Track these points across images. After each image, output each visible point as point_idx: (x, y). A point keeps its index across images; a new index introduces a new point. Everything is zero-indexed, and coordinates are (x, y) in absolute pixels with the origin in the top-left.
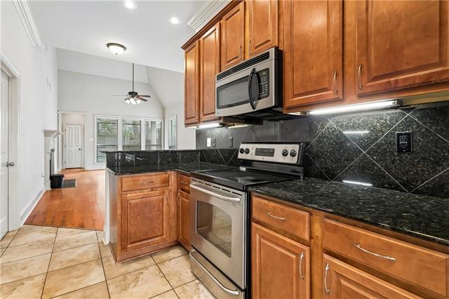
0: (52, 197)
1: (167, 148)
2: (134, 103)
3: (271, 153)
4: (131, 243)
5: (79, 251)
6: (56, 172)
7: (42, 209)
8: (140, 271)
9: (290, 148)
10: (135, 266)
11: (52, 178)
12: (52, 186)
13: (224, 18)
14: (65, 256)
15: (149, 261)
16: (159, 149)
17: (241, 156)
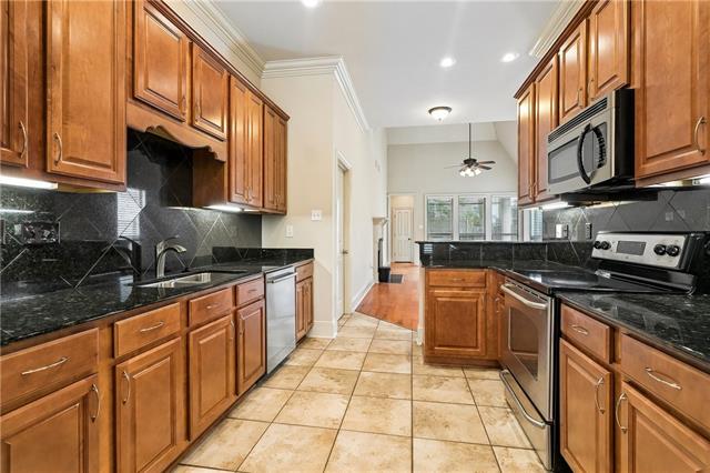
0: (380, 291)
1: (527, 239)
2: (471, 174)
3: (640, 248)
4: (440, 346)
5: (394, 344)
6: (385, 264)
7: (370, 300)
8: (446, 378)
9: (669, 240)
10: (442, 372)
11: (380, 270)
12: (381, 280)
13: (562, 49)
14: (382, 345)
15: (458, 373)
16: (515, 241)
17: (596, 253)
